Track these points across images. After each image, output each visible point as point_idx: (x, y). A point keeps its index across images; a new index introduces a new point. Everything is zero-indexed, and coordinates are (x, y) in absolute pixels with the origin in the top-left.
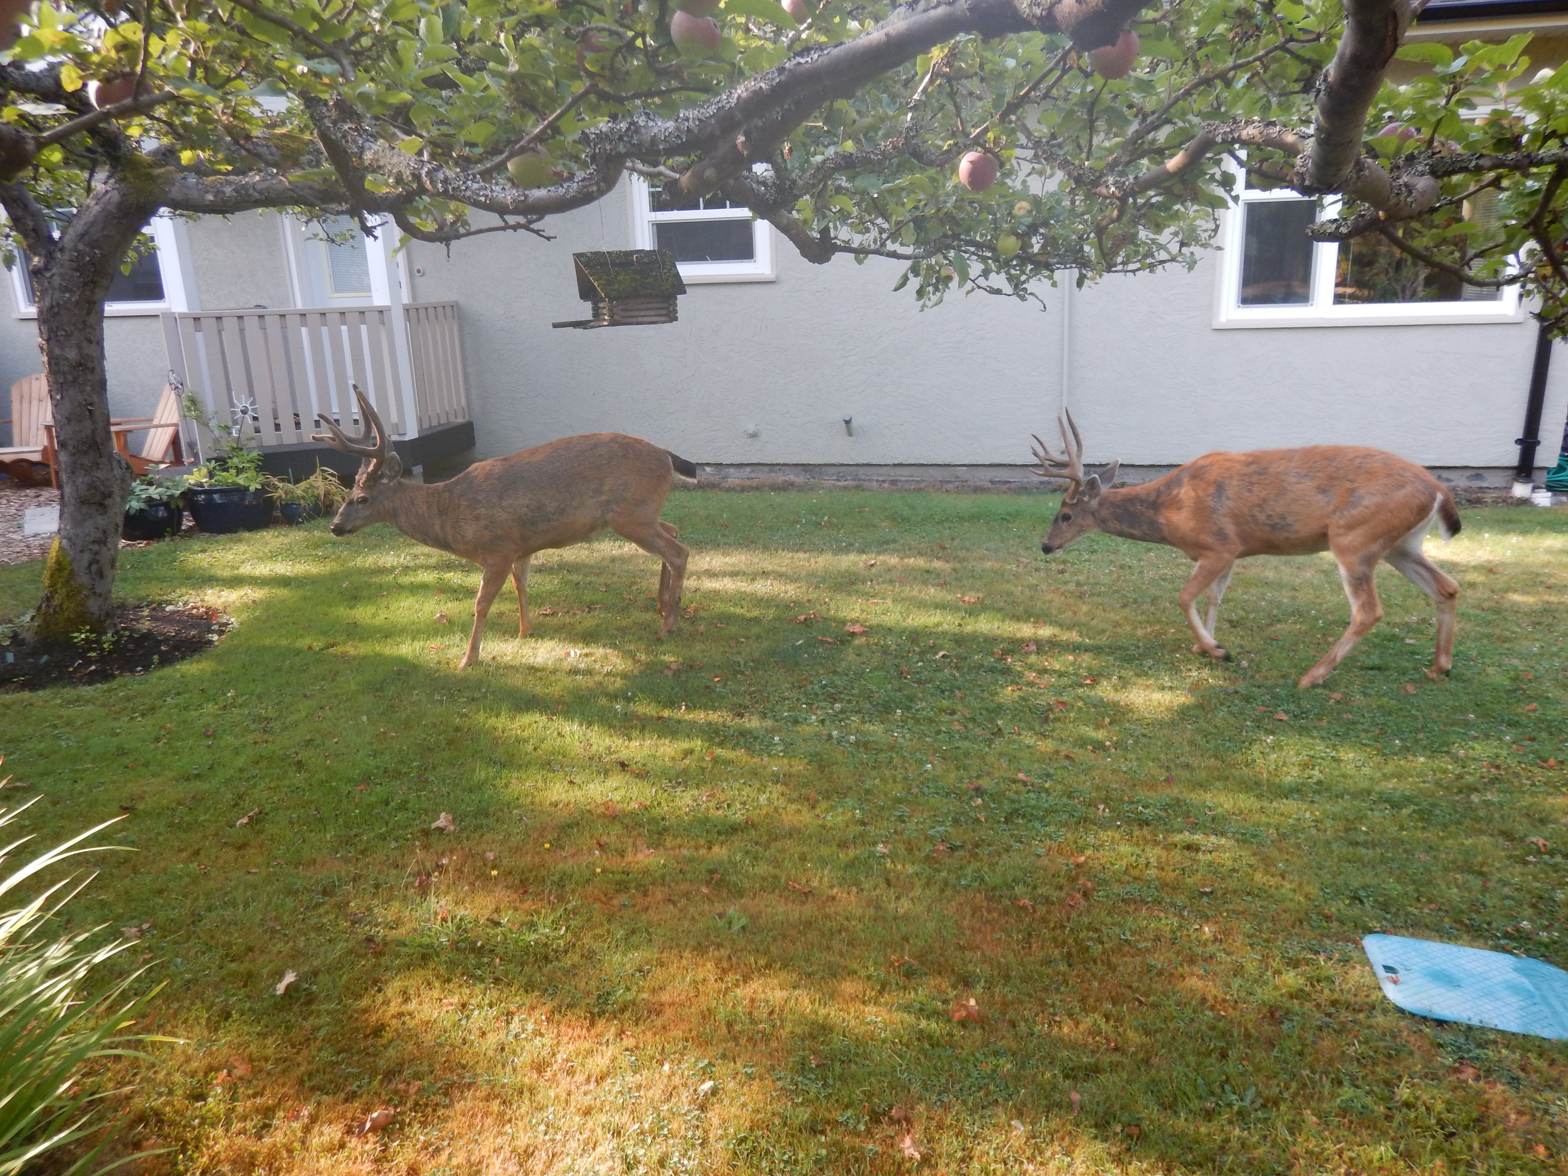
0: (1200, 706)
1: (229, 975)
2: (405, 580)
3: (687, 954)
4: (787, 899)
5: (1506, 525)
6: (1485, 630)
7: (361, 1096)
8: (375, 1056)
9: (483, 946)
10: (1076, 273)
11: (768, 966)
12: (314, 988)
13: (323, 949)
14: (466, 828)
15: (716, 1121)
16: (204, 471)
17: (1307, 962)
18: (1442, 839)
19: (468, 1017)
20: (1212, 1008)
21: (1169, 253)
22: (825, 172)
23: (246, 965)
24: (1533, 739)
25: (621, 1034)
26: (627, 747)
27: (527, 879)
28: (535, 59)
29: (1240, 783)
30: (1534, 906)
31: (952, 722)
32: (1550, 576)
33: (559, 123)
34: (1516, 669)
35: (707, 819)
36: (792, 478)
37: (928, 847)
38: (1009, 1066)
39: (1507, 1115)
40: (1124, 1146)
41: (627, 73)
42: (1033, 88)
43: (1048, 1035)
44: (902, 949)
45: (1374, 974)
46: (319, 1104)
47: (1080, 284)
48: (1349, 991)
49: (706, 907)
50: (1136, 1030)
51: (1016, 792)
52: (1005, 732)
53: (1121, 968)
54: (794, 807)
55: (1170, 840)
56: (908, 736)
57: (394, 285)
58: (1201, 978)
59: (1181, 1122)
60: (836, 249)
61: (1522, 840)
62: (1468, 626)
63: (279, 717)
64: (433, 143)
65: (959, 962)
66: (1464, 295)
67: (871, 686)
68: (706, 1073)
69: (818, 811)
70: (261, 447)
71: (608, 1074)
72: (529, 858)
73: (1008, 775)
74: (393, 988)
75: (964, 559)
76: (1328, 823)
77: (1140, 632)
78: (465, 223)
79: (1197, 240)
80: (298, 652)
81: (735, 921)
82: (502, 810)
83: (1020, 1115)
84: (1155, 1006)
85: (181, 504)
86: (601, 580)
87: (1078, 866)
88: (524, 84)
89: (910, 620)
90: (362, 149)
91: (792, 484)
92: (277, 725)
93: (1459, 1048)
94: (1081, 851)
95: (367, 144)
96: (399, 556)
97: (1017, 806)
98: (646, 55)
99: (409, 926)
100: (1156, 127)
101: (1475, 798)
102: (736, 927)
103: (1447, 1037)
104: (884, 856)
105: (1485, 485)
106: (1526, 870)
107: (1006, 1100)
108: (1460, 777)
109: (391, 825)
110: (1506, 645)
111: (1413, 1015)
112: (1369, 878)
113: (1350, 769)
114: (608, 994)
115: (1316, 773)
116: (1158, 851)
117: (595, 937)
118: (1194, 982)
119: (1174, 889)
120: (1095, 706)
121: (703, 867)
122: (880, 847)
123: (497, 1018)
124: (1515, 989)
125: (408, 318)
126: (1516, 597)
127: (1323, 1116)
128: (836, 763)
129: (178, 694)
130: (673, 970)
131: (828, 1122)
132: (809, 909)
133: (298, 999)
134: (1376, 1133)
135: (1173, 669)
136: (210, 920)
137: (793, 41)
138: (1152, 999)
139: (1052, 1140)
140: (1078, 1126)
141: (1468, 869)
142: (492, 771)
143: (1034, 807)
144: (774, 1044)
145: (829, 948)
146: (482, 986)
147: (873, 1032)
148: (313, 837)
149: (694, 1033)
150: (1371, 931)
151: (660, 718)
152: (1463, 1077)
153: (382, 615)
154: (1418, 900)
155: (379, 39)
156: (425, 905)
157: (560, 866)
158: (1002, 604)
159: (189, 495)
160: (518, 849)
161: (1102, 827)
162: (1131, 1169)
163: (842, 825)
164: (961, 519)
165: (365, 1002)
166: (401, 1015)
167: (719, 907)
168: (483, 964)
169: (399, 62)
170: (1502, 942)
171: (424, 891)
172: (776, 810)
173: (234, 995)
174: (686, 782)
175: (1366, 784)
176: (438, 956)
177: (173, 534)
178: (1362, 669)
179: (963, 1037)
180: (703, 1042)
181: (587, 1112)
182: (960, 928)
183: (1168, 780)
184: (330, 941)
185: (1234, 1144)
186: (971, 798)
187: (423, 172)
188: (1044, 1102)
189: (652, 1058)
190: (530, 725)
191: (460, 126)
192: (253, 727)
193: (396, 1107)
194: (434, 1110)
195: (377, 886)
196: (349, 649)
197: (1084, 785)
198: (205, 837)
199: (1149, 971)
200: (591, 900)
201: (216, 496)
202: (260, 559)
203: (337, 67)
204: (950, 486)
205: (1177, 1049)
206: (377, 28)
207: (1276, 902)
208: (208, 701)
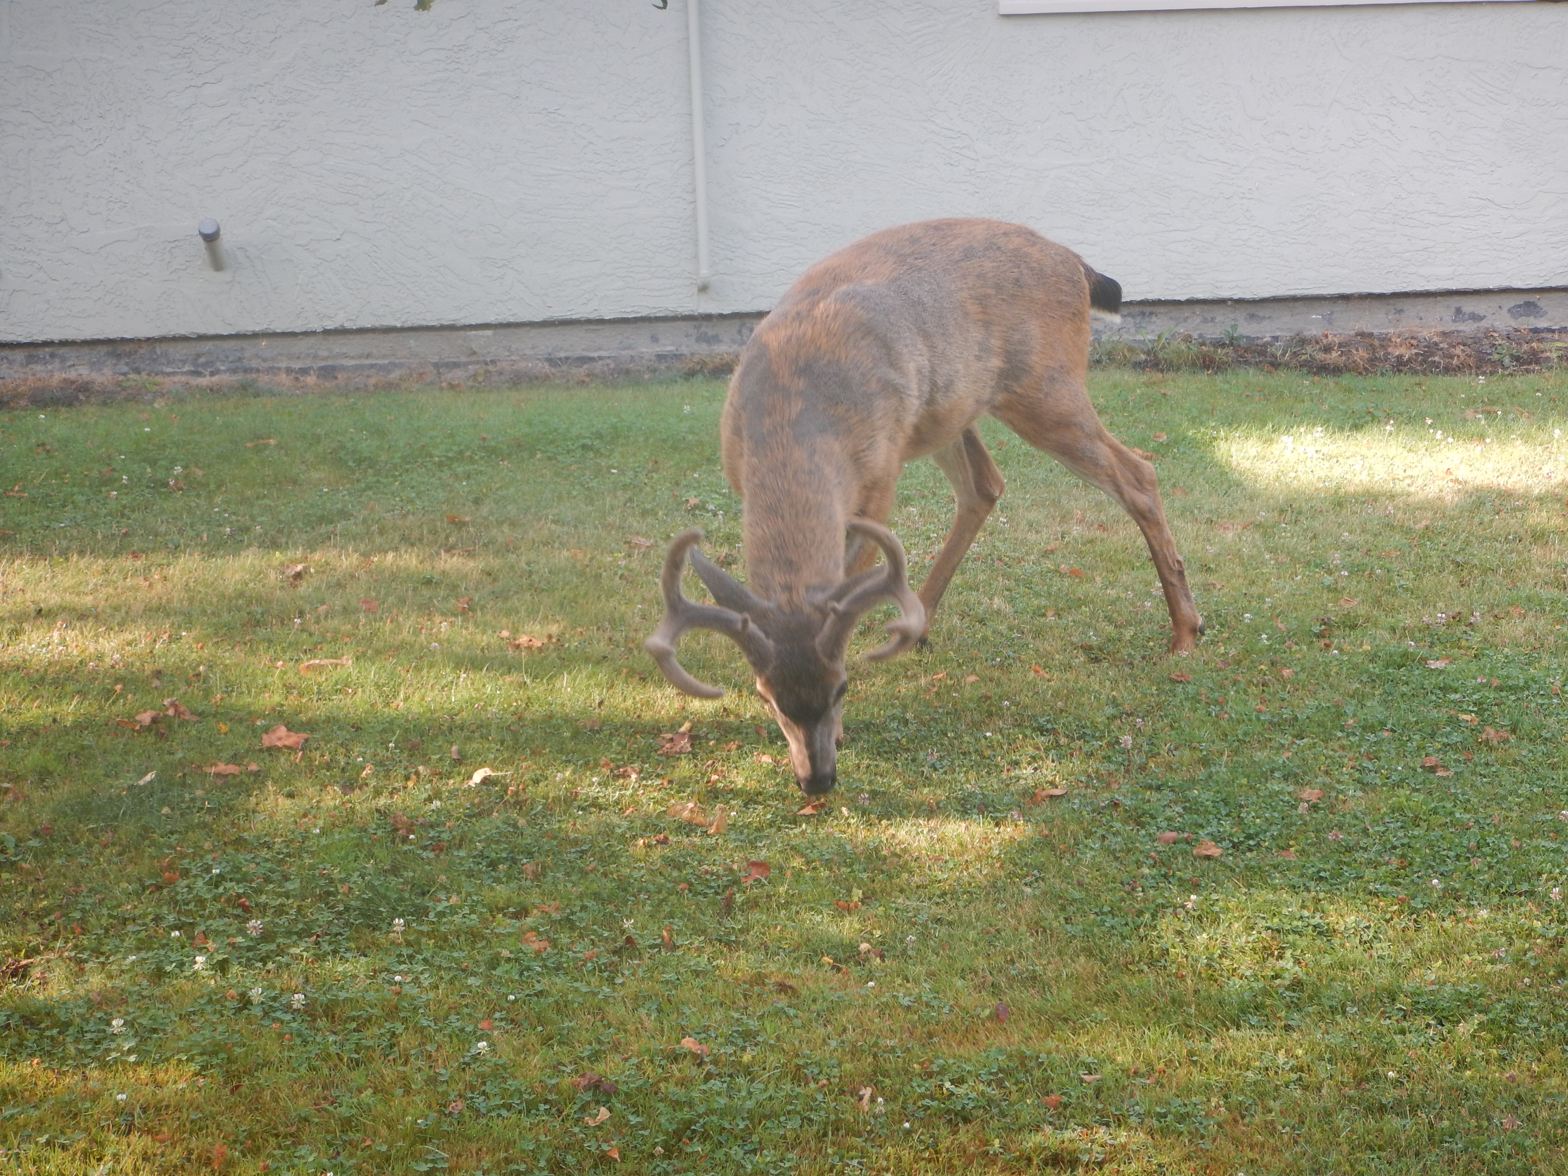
0: (1046, 843)
18: (1538, 1077)
29: (1142, 1006)
31: (520, 936)
36: (82, 372)
51: (682, 1083)
52: (641, 943)
56: (426, 980)
62: (1542, 625)
67: (328, 869)
73: (660, 1044)
75: (508, 548)
76: (1323, 1070)
77: (904, 688)
89: (399, 702)
91: (85, 388)
97: (686, 1114)
105: (1542, 324)
113: (1350, 949)
115: (1287, 963)
120: (828, 864)
128: (267, 1064)
143: (723, 1113)
158: (602, 647)
164: (493, 453)
175: (1383, 978)
183: (997, 1016)
186: (584, 1108)
197: (825, 1047)
204: (457, 375)
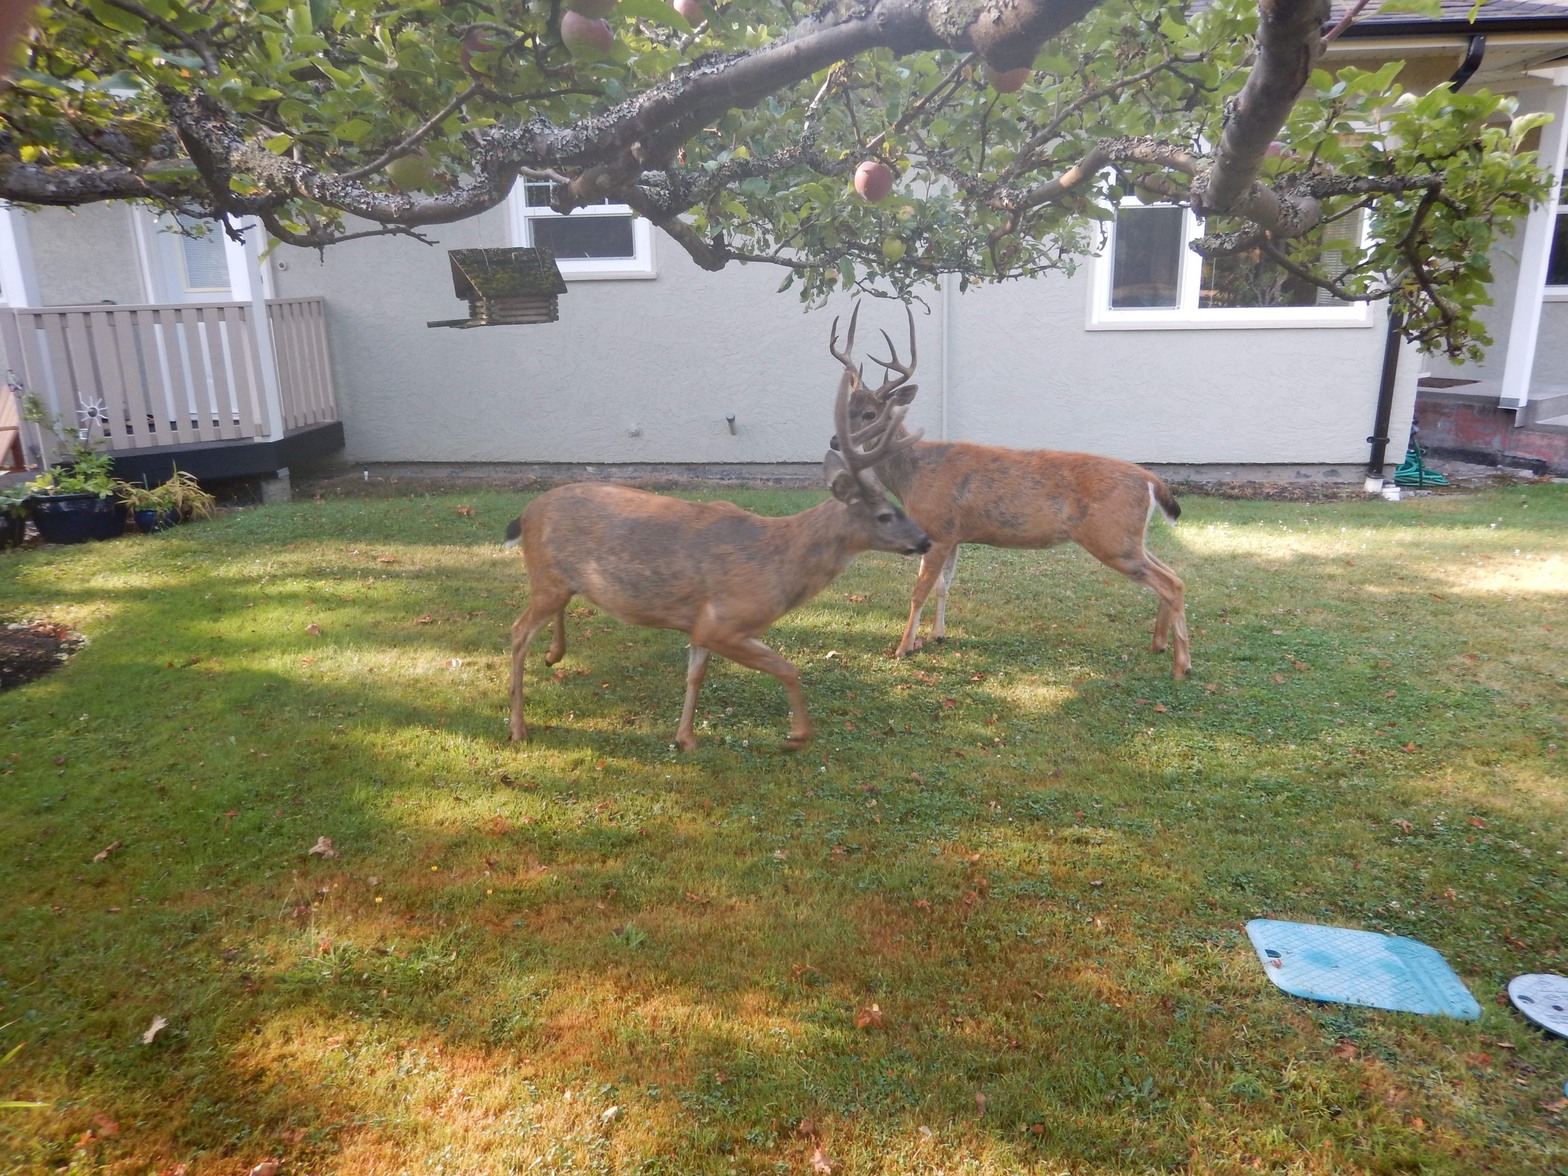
0: (1084, 700)
1: (90, 1025)
2: (273, 590)
3: (584, 974)
4: (685, 911)
5: (1361, 519)
6: (1346, 621)
7: (242, 1148)
8: (256, 1103)
9: (369, 978)
10: (958, 277)
11: (669, 982)
12: (186, 1033)
13: (195, 990)
14: (346, 852)
15: (621, 1148)
16: (49, 477)
17: (1195, 950)
18: (1314, 824)
19: (355, 1055)
20: (1108, 1000)
21: (1050, 259)
22: (719, 179)
23: (109, 1013)
24: (1393, 725)
25: (518, 1062)
26: (515, 760)
27: (414, 904)
28: (416, 57)
29: (1125, 776)
30: (1400, 886)
31: (843, 723)
32: (1402, 568)
33: (442, 125)
34: (1375, 657)
35: (600, 832)
36: (675, 476)
37: (825, 851)
38: (914, 1071)
39: (1386, 1091)
40: (1030, 1145)
41: (516, 74)
42: (928, 100)
43: (951, 1036)
44: (804, 957)
45: (1258, 959)
46: (195, 1159)
47: (963, 287)
48: (1236, 977)
49: (603, 923)
50: (1036, 1026)
51: (910, 792)
52: (896, 730)
53: (1019, 965)
54: (689, 815)
55: (1060, 835)
57: (255, 281)
58: (1095, 971)
59: (1083, 1118)
60: (729, 256)
61: (1387, 822)
62: (1330, 617)
63: (138, 741)
64: (304, 142)
65: (860, 967)
66: (1318, 300)
67: (762, 689)
68: (609, 1099)
69: (713, 819)
70: (111, 451)
71: (507, 1106)
72: (415, 881)
73: (902, 774)
74: (273, 1029)
76: (1209, 812)
77: (1023, 628)
78: (339, 226)
79: (1076, 247)
80: (157, 670)
81: (633, 937)
82: (384, 831)
83: (927, 1120)
84: (1053, 1001)
85: (23, 513)
86: (483, 585)
87: (973, 864)
88: (404, 82)
89: (798, 621)
90: (228, 150)
91: (676, 483)
92: (136, 749)
93: (1340, 1027)
94: (976, 849)
95: (234, 145)
96: (265, 564)
97: (911, 806)
98: (536, 57)
99: (288, 961)
100: (1045, 140)
101: (1343, 783)
102: (634, 944)
103: (1328, 1017)
104: (781, 862)
105: (1340, 480)
106: (1392, 851)
107: (912, 1105)
108: (1328, 763)
109: (265, 853)
110: (1365, 635)
111: (1296, 997)
112: (1249, 865)
113: (1226, 759)
114: (504, 1020)
115: (1195, 763)
116: (1049, 846)
117: (488, 962)
118: (1089, 976)
119: (1066, 882)
120: (983, 703)
121: (598, 882)
122: (778, 853)
123: (386, 1054)
124: (1388, 967)
125: (271, 314)
126: (1372, 588)
127: (1217, 1103)
128: (730, 768)
129: (25, 720)
130: (570, 991)
131: (736, 1141)
132: (708, 922)
133: (169, 1047)
134: (1268, 1116)
135: (1057, 663)
136: (67, 966)
137: (686, 45)
138: (1050, 994)
139: (960, 1144)
140: (984, 1127)
141: (1340, 852)
142: (372, 790)
143: (927, 806)
144: (678, 1063)
145: (729, 960)
146: (370, 1020)
147: (777, 1044)
148: (180, 870)
149: (595, 1056)
150: (1253, 917)
151: (548, 728)
152: (1344, 1055)
153: (249, 627)
154: (1295, 884)
155: (245, 30)
156: (305, 936)
157: (448, 889)
158: (889, 603)
159: (32, 503)
160: (403, 872)
161: (995, 823)
162: (1038, 1168)
163: (738, 833)
165: (241, 1047)
166: (282, 1057)
167: (616, 923)
168: (369, 997)
169: (267, 56)
170: (1374, 922)
171: (303, 922)
172: (671, 819)
173: (96, 1047)
174: (577, 794)
175: (1242, 773)
176: (321, 991)
177: (15, 546)
178: (1233, 660)
179: (867, 1044)
180: (604, 1066)
181: (487, 1149)
182: (861, 933)
183: (1056, 775)
184: (202, 982)
185: (1135, 1136)
186: (866, 799)
187: (298, 177)
188: (950, 1106)
189: (553, 1086)
190: (411, 740)
191: (333, 122)
192: (109, 753)
193: (280, 1157)
194: (322, 1158)
195: (251, 919)
196: (215, 665)
197: (975, 781)
198: (59, 876)
199: (1046, 967)
200: (482, 922)
201: (62, 505)
202: (113, 571)
203: (198, 60)
205: (1076, 1044)
206: (243, 19)
207: (1163, 892)
208: (59, 726)
